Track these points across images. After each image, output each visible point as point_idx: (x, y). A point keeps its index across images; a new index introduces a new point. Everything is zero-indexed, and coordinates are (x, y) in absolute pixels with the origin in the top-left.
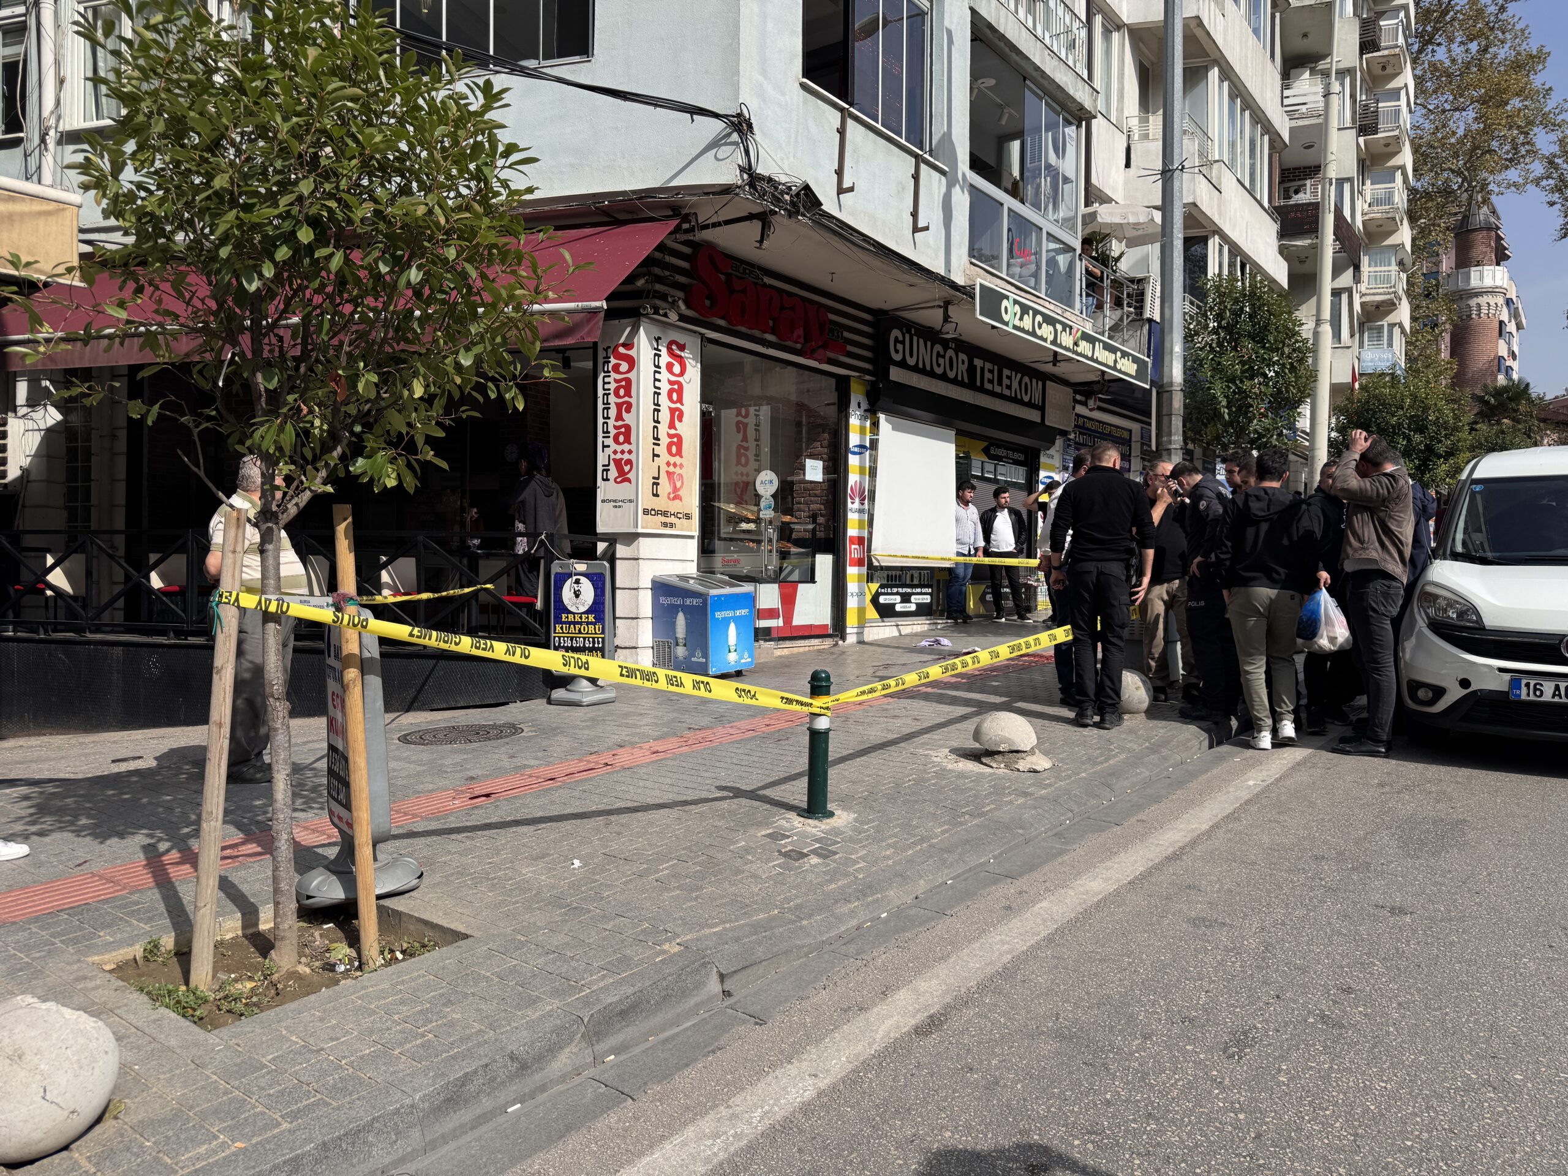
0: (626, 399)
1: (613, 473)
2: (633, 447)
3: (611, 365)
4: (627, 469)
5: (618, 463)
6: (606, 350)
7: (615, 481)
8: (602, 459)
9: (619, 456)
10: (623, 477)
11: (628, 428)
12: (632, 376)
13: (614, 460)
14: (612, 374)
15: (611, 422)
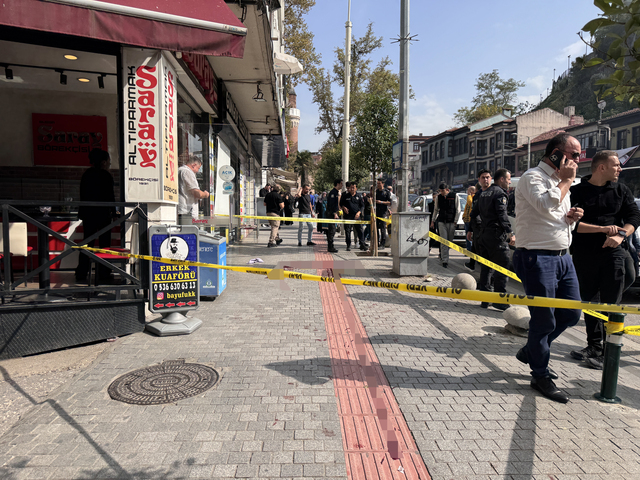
0: (150, 106)
1: (139, 159)
2: (156, 142)
3: (135, 81)
4: (151, 157)
5: (143, 152)
6: (131, 68)
7: (141, 164)
8: (128, 148)
9: (144, 147)
10: (148, 162)
11: (152, 128)
12: (154, 90)
13: (140, 149)
14: (136, 86)
15: (137, 122)
